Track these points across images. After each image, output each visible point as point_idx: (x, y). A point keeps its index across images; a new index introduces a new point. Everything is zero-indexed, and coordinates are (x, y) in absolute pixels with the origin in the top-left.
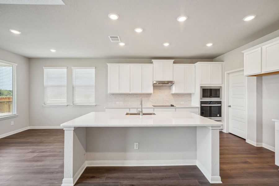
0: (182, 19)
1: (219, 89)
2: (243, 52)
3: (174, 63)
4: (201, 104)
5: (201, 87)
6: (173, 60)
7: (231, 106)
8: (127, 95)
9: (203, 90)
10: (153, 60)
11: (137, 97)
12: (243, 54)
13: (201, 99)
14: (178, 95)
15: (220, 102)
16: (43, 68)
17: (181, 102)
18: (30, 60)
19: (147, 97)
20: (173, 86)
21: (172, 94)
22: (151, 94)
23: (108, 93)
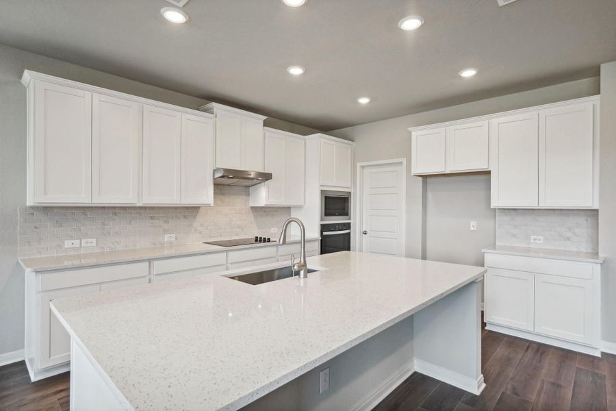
0: (411, 24)
1: (348, 198)
2: (410, 129)
3: (266, 124)
4: (322, 232)
5: (322, 191)
6: (265, 117)
7: (368, 232)
9: (326, 198)
10: (216, 106)
12: (411, 133)
13: (322, 220)
14: (265, 212)
15: (348, 226)
19: (185, 217)
20: (263, 188)
21: (253, 208)
22: (199, 207)
23: (29, 203)
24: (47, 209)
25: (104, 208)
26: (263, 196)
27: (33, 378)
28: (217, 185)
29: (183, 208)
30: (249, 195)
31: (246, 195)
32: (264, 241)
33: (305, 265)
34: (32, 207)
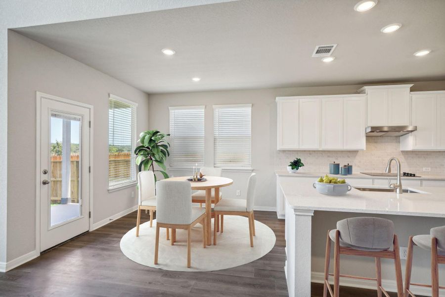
3: (412, 90)
6: (411, 85)
8: (310, 154)
10: (367, 88)
11: (328, 156)
14: (417, 154)
16: (168, 109)
17: (424, 168)
18: (150, 96)
19: (348, 157)
20: (410, 137)
21: (403, 152)
22: (358, 151)
23: (278, 149)
24: (284, 151)
25: (305, 151)
26: (410, 143)
27: (279, 218)
28: (368, 137)
29: (347, 151)
30: (399, 142)
31: (397, 142)
32: (411, 176)
33: (400, 185)
34: (279, 151)
